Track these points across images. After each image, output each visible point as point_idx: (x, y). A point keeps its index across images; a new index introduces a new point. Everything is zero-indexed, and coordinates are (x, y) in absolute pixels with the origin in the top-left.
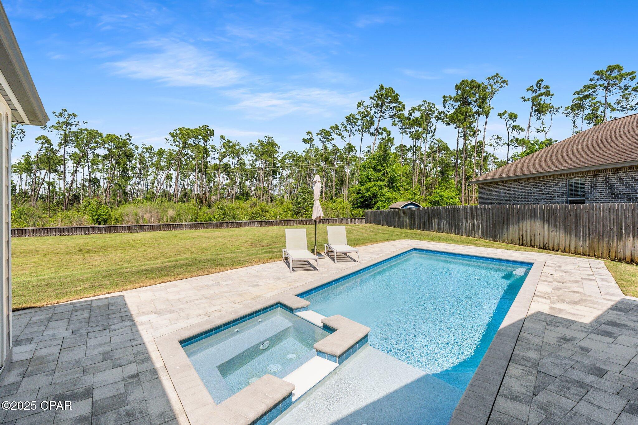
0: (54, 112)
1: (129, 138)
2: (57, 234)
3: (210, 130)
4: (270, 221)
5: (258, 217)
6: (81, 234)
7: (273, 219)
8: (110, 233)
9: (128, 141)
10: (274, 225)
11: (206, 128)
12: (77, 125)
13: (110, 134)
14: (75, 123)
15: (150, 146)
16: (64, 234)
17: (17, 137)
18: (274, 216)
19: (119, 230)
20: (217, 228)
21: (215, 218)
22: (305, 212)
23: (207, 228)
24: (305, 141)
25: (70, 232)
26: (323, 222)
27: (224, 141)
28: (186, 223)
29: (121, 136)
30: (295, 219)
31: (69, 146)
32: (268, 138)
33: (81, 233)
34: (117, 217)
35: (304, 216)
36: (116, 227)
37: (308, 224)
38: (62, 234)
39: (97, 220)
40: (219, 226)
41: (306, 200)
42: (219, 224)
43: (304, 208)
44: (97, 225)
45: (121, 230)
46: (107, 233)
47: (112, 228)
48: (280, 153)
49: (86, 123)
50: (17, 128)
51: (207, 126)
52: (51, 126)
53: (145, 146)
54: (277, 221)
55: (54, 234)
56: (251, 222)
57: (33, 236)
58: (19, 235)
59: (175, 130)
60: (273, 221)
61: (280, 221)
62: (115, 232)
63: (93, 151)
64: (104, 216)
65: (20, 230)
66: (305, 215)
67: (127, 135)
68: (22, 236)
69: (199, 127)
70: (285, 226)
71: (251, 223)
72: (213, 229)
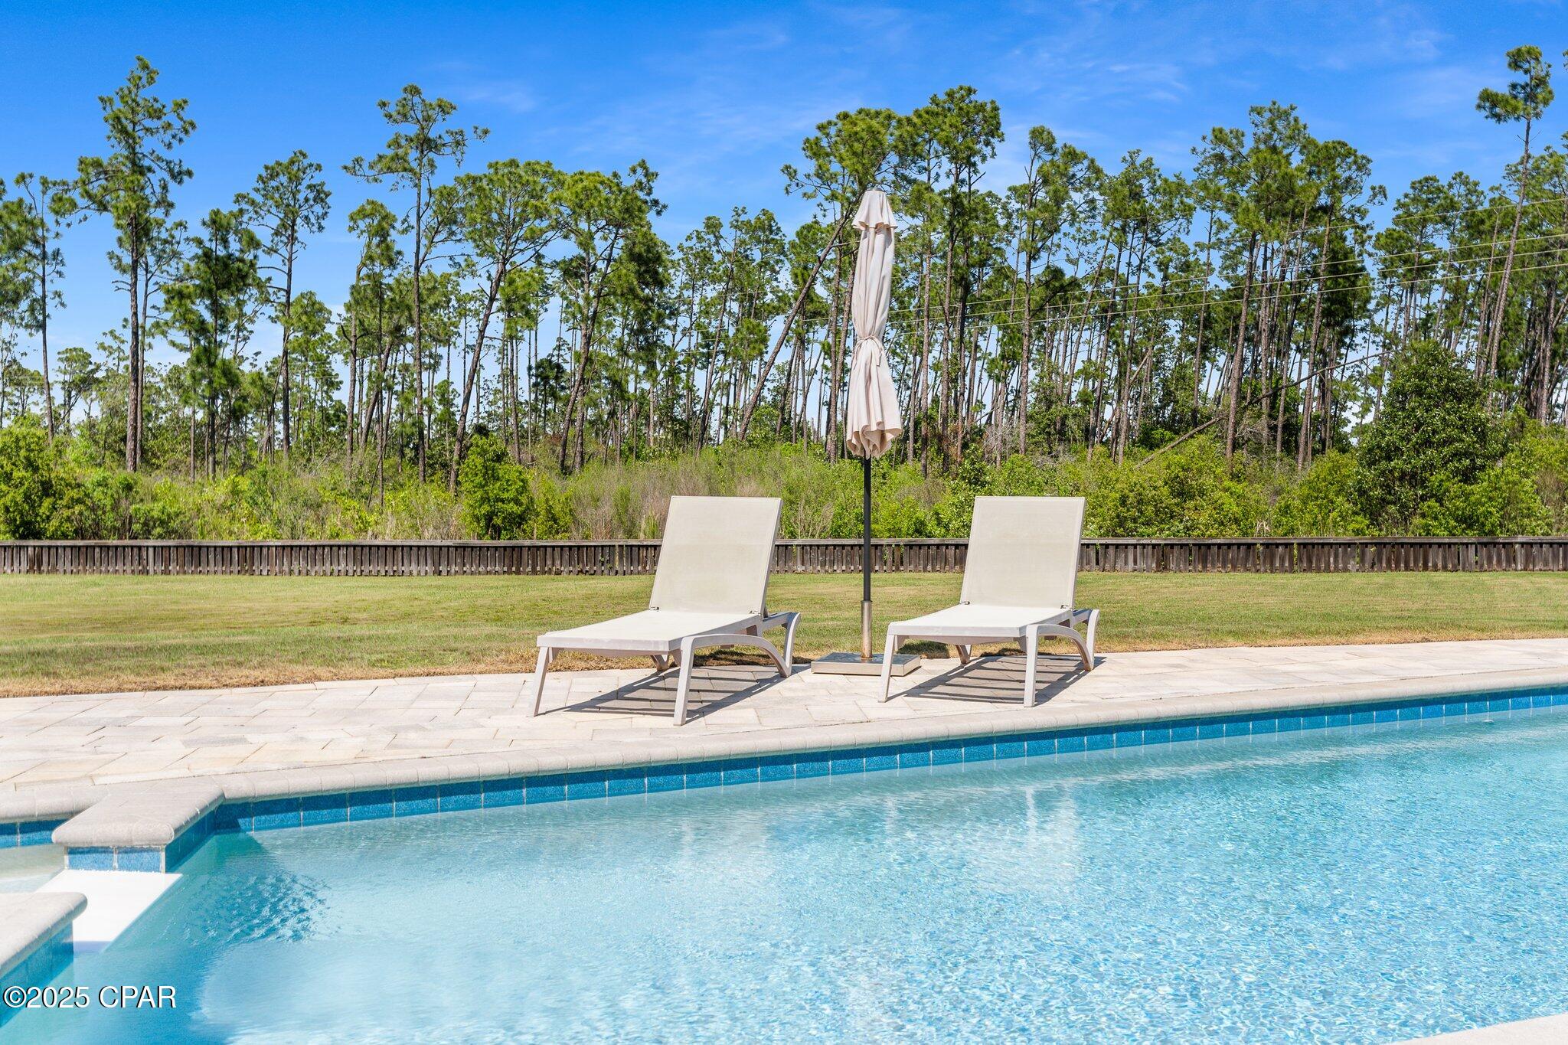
0: (383, 105)
1: (644, 180)
2: (351, 568)
3: (981, 108)
4: (1209, 546)
5: (1148, 524)
6: (423, 573)
7: (1232, 534)
8: (518, 572)
9: (641, 195)
10: (1234, 568)
11: (962, 99)
12: (458, 143)
13: (582, 173)
14: (448, 139)
15: (765, 212)
16: (371, 568)
17: (307, 217)
18: (1237, 521)
19: (549, 562)
20: (943, 570)
21: (939, 522)
22: (1423, 498)
23: (898, 569)
24: (1494, 105)
25: (390, 562)
26: (1529, 561)
27: (1047, 157)
28: (809, 541)
29: (615, 175)
30: (1358, 539)
31: (459, 237)
32: (1267, 115)
33: (423, 569)
34: (557, 509)
35: (1417, 521)
36: (538, 548)
37: (1435, 568)
38: (366, 568)
39: (489, 517)
40: (951, 560)
41: (1434, 432)
42: (951, 551)
43: (1412, 478)
44: (487, 541)
45: (558, 562)
46: (509, 572)
47: (525, 552)
48: (1367, 192)
49: (486, 132)
50: (305, 183)
51: (970, 91)
52: (376, 158)
53: (744, 218)
54: (1249, 546)
55: (342, 567)
56: (1107, 546)
57: (282, 572)
58: (243, 567)
59: (821, 128)
60: (1229, 546)
61: (1267, 545)
62: (534, 572)
63: (538, 248)
64: (511, 505)
65: (246, 547)
66: (1423, 516)
67: (640, 170)
68: (252, 573)
69: (934, 100)
70: (1292, 571)
71: (1111, 551)
72: (922, 575)
